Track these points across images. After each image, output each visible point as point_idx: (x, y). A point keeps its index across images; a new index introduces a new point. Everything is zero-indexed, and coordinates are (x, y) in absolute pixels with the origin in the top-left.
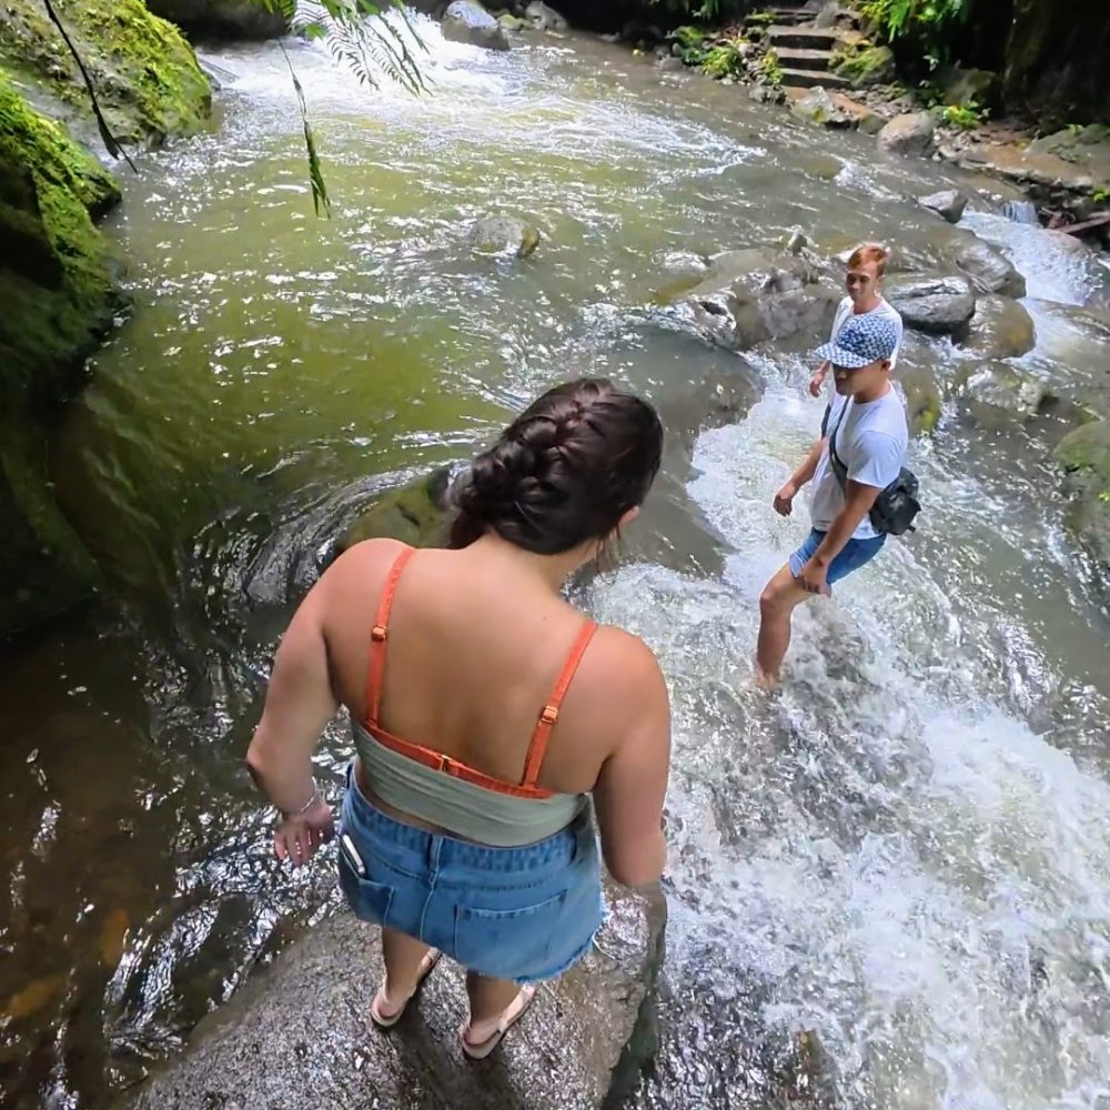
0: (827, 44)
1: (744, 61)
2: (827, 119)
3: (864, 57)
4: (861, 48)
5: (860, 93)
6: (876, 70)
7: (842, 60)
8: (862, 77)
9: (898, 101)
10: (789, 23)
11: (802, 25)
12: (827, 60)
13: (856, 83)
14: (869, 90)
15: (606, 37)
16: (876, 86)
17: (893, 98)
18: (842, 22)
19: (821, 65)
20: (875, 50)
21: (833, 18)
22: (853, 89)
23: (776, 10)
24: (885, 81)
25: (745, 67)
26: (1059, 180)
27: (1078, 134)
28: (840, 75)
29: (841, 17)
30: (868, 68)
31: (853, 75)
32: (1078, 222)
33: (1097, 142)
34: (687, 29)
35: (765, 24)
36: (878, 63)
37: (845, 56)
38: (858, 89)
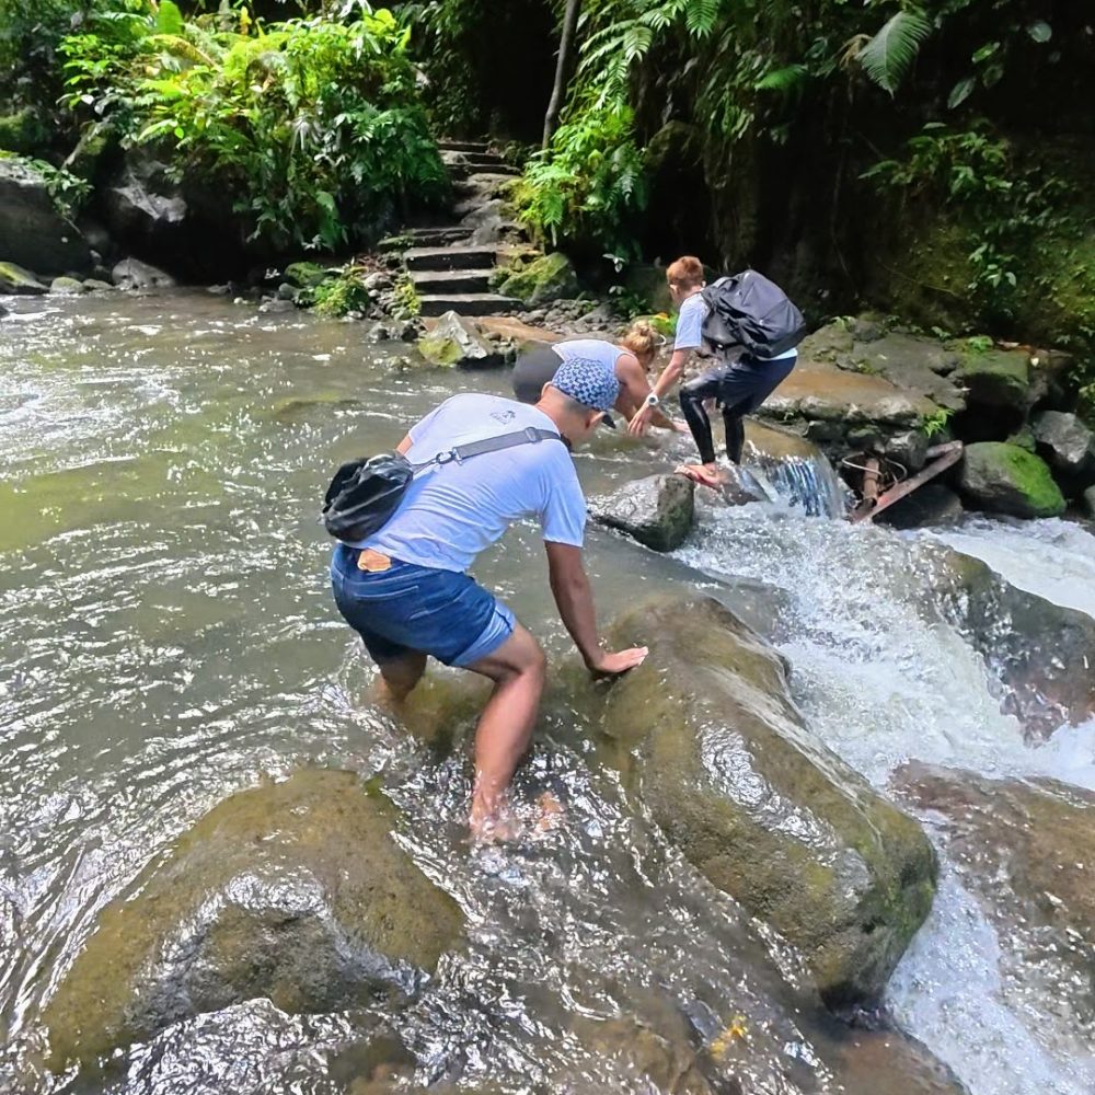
0: (487, 260)
1: (372, 293)
2: (460, 356)
3: (531, 269)
4: (526, 259)
5: (536, 313)
6: (552, 282)
7: (506, 276)
8: (536, 293)
9: (587, 316)
10: (437, 243)
11: (456, 244)
12: (486, 279)
13: (530, 301)
14: (550, 308)
15: (214, 289)
16: (557, 302)
17: (582, 314)
18: (508, 235)
19: (480, 285)
20: (544, 259)
21: (496, 233)
22: (529, 310)
23: (414, 231)
24: (567, 294)
25: (374, 300)
26: (855, 408)
27: (850, 329)
28: (507, 295)
29: (504, 230)
30: (540, 282)
31: (522, 293)
32: (912, 473)
33: (882, 336)
34: (300, 266)
35: (403, 247)
36: (552, 274)
37: (508, 270)
38: (535, 308)
